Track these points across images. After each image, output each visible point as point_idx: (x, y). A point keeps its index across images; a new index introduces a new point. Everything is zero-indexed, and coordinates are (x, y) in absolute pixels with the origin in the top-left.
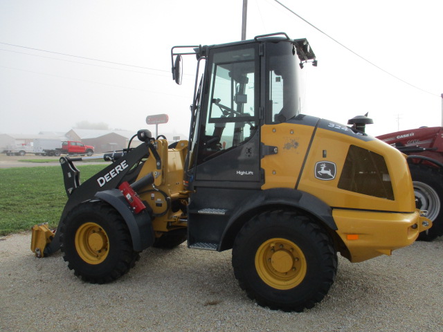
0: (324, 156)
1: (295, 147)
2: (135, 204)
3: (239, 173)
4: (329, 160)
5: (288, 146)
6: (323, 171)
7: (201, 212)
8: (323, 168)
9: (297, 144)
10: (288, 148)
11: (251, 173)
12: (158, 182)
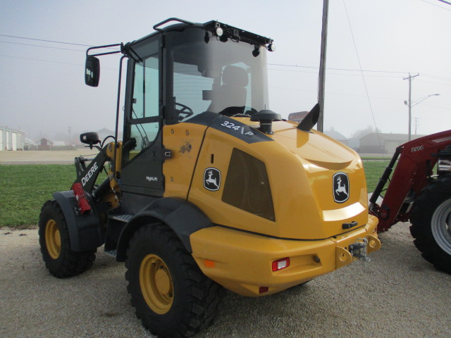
0: (212, 162)
1: (189, 151)
2: (80, 206)
3: (148, 178)
4: (216, 166)
5: (183, 150)
6: (210, 180)
7: (115, 218)
8: (210, 175)
9: (190, 147)
10: (183, 152)
11: (156, 179)
12: (113, 184)
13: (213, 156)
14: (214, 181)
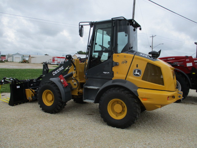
13: (137, 65)
14: (138, 74)
